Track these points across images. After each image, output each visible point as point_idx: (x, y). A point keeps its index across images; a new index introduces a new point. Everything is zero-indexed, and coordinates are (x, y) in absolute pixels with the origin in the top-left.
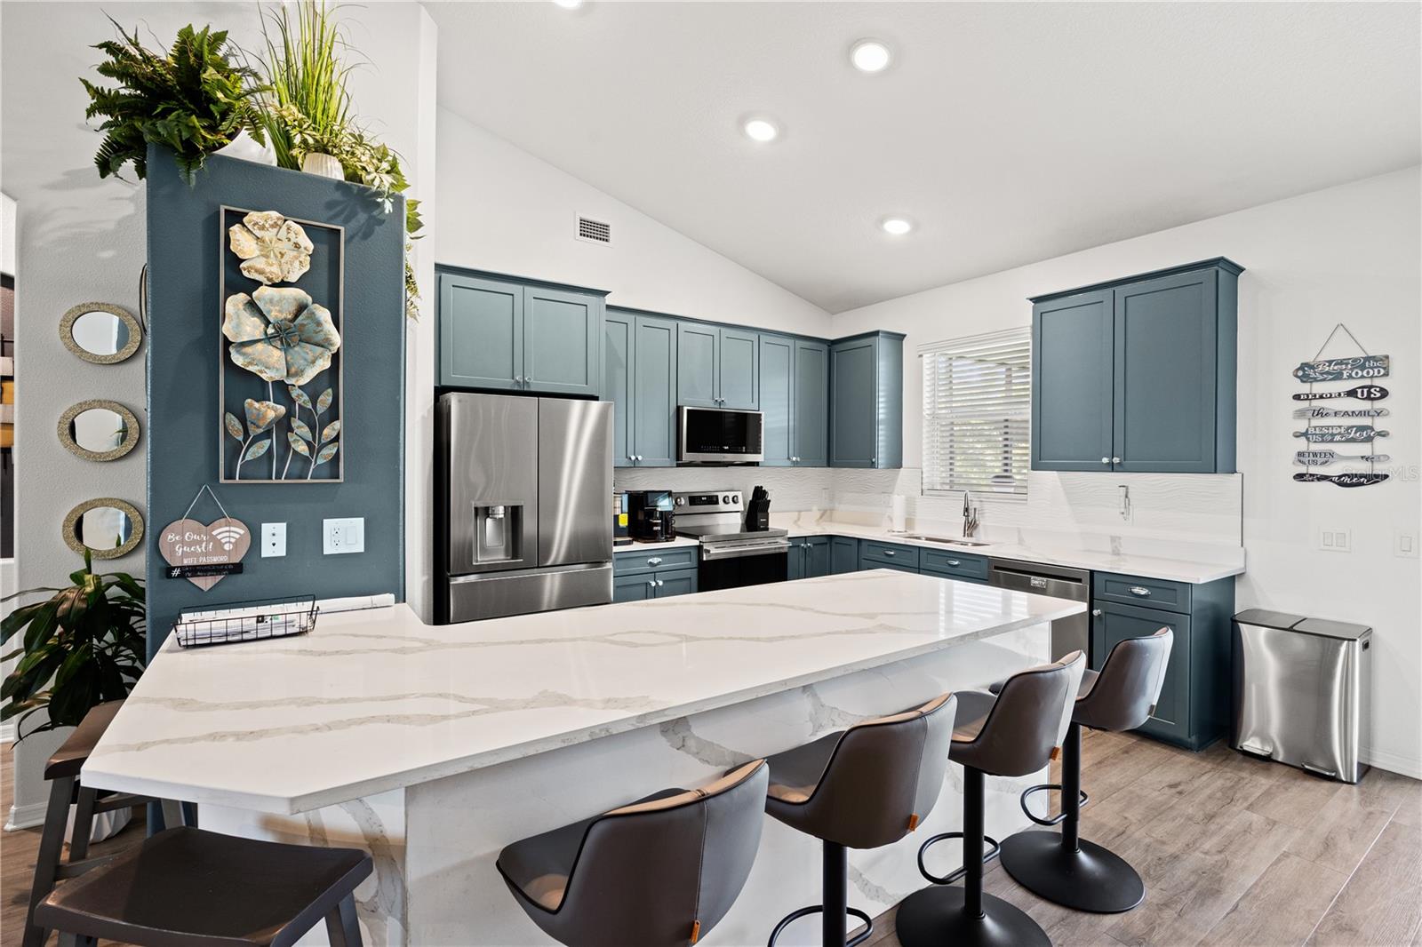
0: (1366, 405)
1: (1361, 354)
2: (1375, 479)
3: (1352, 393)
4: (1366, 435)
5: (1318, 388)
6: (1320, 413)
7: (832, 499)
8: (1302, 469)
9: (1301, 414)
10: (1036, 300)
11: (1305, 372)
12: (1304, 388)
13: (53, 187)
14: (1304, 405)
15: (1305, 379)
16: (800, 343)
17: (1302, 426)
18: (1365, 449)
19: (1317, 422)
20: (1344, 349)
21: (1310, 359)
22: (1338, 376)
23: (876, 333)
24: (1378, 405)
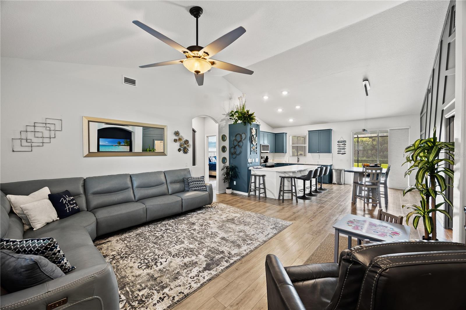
0: (344, 146)
1: (343, 140)
2: (345, 153)
3: (343, 144)
4: (344, 149)
5: (340, 144)
6: (340, 146)
7: (274, 158)
8: (338, 153)
9: (338, 146)
10: (309, 131)
11: (338, 142)
12: (338, 144)
13: (221, 121)
14: (338, 145)
15: (338, 143)
16: (272, 134)
17: (338, 148)
18: (344, 150)
19: (340, 147)
20: (342, 140)
21: (339, 140)
22: (341, 142)
23: (284, 133)
24: (345, 146)
